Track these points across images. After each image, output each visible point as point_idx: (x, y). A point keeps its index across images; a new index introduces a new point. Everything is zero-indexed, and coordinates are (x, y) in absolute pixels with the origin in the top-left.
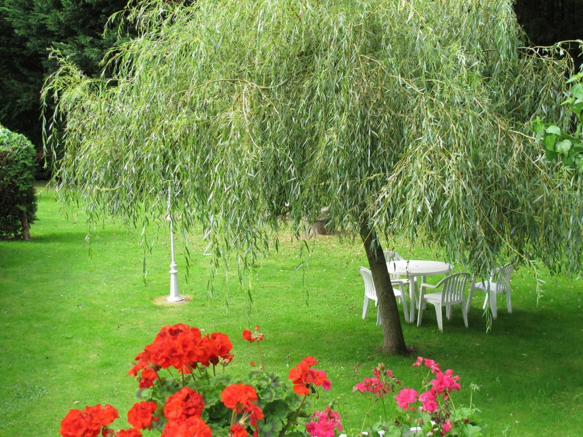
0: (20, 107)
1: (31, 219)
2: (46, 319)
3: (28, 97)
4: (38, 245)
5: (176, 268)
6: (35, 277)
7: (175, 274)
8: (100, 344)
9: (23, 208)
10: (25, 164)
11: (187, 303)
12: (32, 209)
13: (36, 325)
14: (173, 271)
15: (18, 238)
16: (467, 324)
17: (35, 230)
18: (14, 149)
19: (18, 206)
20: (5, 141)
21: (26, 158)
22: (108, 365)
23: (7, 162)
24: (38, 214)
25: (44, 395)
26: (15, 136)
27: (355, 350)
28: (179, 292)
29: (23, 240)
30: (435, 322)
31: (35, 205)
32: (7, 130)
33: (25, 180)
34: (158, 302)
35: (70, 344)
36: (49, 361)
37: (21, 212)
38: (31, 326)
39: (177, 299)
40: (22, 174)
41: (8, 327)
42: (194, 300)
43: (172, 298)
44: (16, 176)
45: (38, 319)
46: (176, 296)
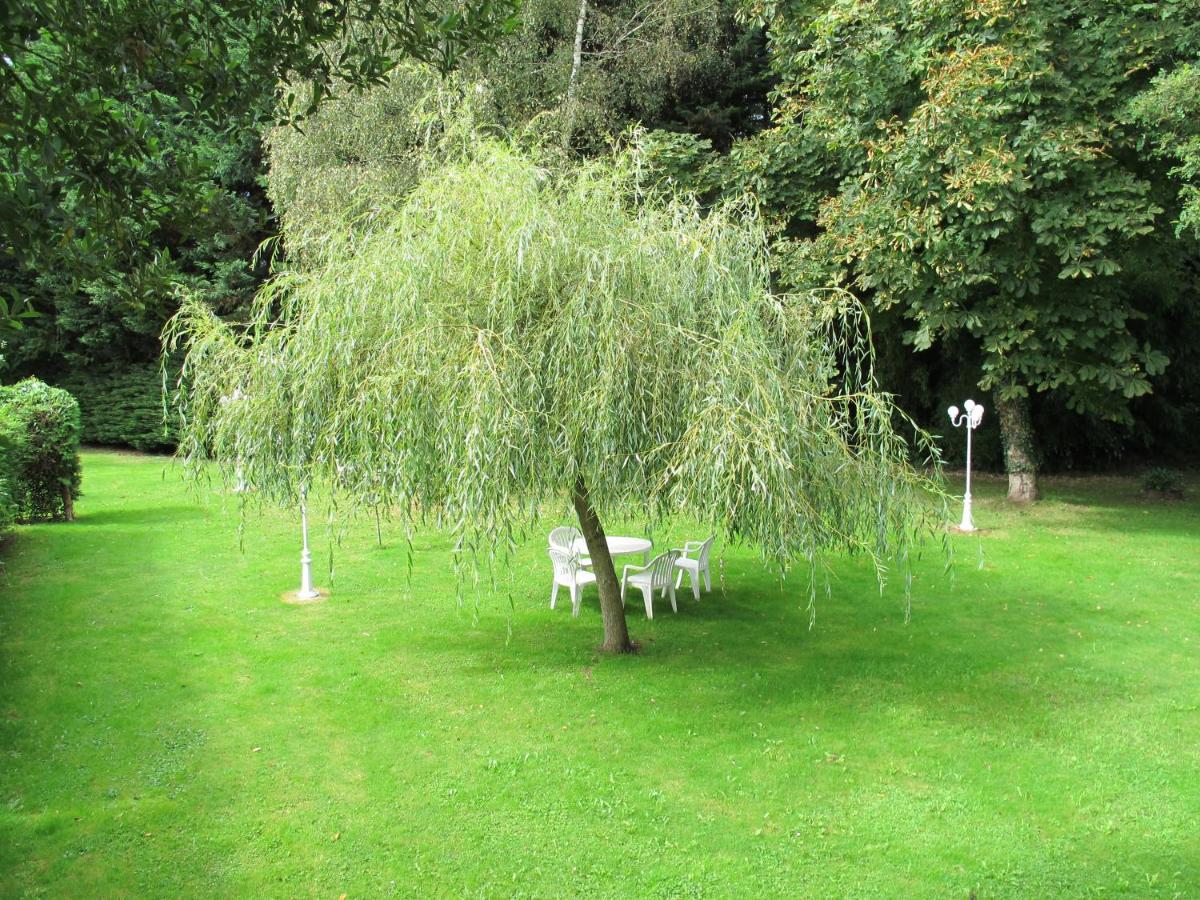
0: (23, 355)
1: (75, 495)
2: (152, 629)
3: (35, 343)
4: (90, 527)
5: (309, 556)
6: (109, 571)
7: (309, 564)
8: (243, 662)
9: (67, 482)
10: (70, 427)
11: (325, 599)
12: (76, 481)
13: (145, 640)
14: (305, 560)
15: (56, 519)
16: (675, 609)
17: (79, 508)
18: (55, 409)
19: (60, 479)
20: (43, 397)
21: (72, 419)
22: (270, 691)
23: (47, 424)
24: (82, 488)
25: (206, 741)
26: (56, 392)
27: (569, 650)
28: (314, 584)
29: (66, 521)
30: (643, 611)
31: (78, 478)
32: (44, 384)
33: (70, 446)
34: (289, 598)
35: (204, 663)
36: (188, 693)
37: (63, 485)
38: (138, 642)
39: (313, 594)
40: (65, 439)
41: (107, 644)
42: (332, 594)
43: (305, 594)
44: (59, 442)
45: (143, 630)
46: (311, 590)
